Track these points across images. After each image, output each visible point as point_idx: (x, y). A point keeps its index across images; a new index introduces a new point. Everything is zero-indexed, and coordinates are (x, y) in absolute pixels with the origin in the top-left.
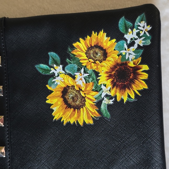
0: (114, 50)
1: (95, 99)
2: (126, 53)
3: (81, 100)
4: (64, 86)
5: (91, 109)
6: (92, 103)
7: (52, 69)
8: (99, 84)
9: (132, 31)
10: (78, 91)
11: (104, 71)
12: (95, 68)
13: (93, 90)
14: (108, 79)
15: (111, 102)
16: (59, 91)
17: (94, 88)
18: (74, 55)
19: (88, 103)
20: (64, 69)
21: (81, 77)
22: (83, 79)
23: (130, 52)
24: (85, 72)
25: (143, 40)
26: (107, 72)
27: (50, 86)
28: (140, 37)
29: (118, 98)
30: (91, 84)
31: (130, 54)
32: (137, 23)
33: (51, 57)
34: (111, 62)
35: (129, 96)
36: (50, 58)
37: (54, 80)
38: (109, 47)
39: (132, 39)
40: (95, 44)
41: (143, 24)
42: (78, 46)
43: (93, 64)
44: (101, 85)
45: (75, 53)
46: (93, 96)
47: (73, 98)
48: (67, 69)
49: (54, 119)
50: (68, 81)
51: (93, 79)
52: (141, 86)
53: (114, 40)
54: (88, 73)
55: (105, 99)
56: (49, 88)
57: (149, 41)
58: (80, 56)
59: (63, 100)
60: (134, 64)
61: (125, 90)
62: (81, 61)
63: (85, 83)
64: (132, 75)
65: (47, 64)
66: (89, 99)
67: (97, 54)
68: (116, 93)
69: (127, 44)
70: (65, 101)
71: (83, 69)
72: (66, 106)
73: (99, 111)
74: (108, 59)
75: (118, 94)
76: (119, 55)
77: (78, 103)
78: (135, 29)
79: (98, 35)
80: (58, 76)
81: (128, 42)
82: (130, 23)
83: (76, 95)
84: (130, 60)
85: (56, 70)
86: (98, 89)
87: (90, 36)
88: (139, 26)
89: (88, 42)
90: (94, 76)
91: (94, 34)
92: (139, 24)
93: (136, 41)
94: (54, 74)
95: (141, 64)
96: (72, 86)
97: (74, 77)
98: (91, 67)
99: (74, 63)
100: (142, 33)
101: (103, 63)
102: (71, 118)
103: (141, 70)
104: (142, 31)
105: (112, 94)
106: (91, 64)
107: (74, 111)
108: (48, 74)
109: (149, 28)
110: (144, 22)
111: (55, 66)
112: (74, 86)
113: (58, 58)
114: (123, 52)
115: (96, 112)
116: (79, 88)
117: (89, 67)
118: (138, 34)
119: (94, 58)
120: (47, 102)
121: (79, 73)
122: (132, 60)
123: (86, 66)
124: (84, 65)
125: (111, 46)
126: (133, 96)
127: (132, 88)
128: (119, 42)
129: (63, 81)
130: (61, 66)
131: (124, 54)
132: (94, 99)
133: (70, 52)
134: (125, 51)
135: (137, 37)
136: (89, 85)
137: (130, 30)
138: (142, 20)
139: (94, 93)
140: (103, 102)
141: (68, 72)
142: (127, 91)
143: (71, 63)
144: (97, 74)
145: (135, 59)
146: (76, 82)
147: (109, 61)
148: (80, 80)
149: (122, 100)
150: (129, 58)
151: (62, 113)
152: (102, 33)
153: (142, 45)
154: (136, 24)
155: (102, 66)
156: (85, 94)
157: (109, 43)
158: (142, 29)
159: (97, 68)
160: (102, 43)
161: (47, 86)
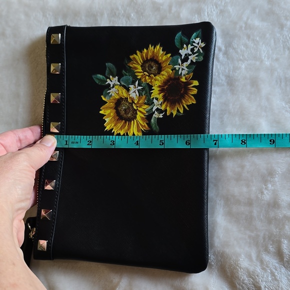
0: (169, 64)
1: (147, 112)
2: (179, 68)
3: (133, 112)
4: (117, 97)
5: (141, 122)
6: (143, 116)
7: (108, 80)
8: (152, 98)
9: (187, 47)
10: (130, 103)
11: (158, 85)
12: (149, 81)
13: (145, 104)
14: (160, 93)
15: (161, 116)
16: (112, 102)
17: (146, 101)
18: (131, 67)
19: (139, 116)
20: (119, 81)
21: (135, 90)
22: (137, 91)
23: (183, 67)
24: (139, 85)
25: (196, 56)
26: (159, 86)
27: (105, 97)
28: (194, 54)
29: (168, 112)
30: (144, 97)
31: (183, 69)
32: (193, 39)
33: (109, 68)
34: (164, 77)
35: (178, 111)
36: (107, 69)
37: (108, 91)
38: (164, 62)
39: (186, 55)
40: (151, 57)
41: (198, 40)
42: (134, 58)
43: (147, 77)
44: (153, 98)
45: (131, 65)
46: (144, 109)
47: (125, 110)
48: (122, 81)
49: (106, 129)
50: (122, 93)
51: (146, 93)
52: (190, 101)
53: (169, 55)
54: (141, 86)
55: (156, 113)
56: (104, 99)
57: (202, 57)
58: (136, 68)
59: (116, 112)
60: (186, 79)
61: (175, 105)
62: (136, 74)
63: (138, 96)
64: (183, 90)
65: (104, 74)
66: (140, 111)
67: (152, 67)
68: (166, 107)
69: (181, 59)
70: (118, 113)
71: (137, 82)
72: (118, 118)
73: (149, 124)
74: (162, 73)
75: (168, 109)
76: (172, 70)
77: (129, 115)
78: (190, 45)
79: (154, 48)
80: (113, 87)
81: (183, 58)
82: (186, 39)
83: (129, 108)
84: (183, 75)
85: (111, 81)
86: (150, 102)
87: (147, 49)
88: (194, 42)
89: (144, 55)
90: (147, 88)
91: (151, 48)
92: (194, 40)
93: (190, 57)
94: (109, 85)
95: (192, 79)
96: (126, 98)
97: (128, 90)
98: (146, 80)
99: (129, 76)
100: (196, 50)
101: (157, 77)
102: (121, 130)
103: (192, 85)
104: (196, 47)
105: (163, 108)
106: (145, 77)
107: (125, 123)
108: (104, 84)
109: (203, 45)
110: (199, 39)
111: (111, 77)
112: (127, 98)
113: (115, 70)
114: (177, 67)
115: (146, 126)
116: (132, 101)
117: (143, 80)
118: (192, 50)
119: (148, 71)
120: (100, 112)
121: (133, 86)
122: (184, 75)
123: (140, 79)
124: (139, 77)
125: (166, 60)
126: (182, 111)
127: (182, 103)
128: (174, 57)
129: (117, 92)
130: (117, 77)
131: (177, 69)
132: (145, 112)
133: (127, 64)
134: (179, 66)
135: (191, 53)
136: (141, 98)
137: (185, 46)
138: (197, 37)
139: (145, 106)
140: (154, 115)
141: (123, 84)
142: (177, 106)
143: (126, 75)
144: (150, 87)
145: (187, 74)
146: (129, 95)
147: (163, 75)
148: (134, 93)
149: (172, 114)
150: (181, 73)
151: (113, 125)
152: (158, 47)
153: (194, 61)
154: (191, 40)
155: (155, 80)
156: (137, 107)
157: (164, 58)
158: (197, 45)
159: (151, 82)
160: (158, 57)
161: (102, 96)
